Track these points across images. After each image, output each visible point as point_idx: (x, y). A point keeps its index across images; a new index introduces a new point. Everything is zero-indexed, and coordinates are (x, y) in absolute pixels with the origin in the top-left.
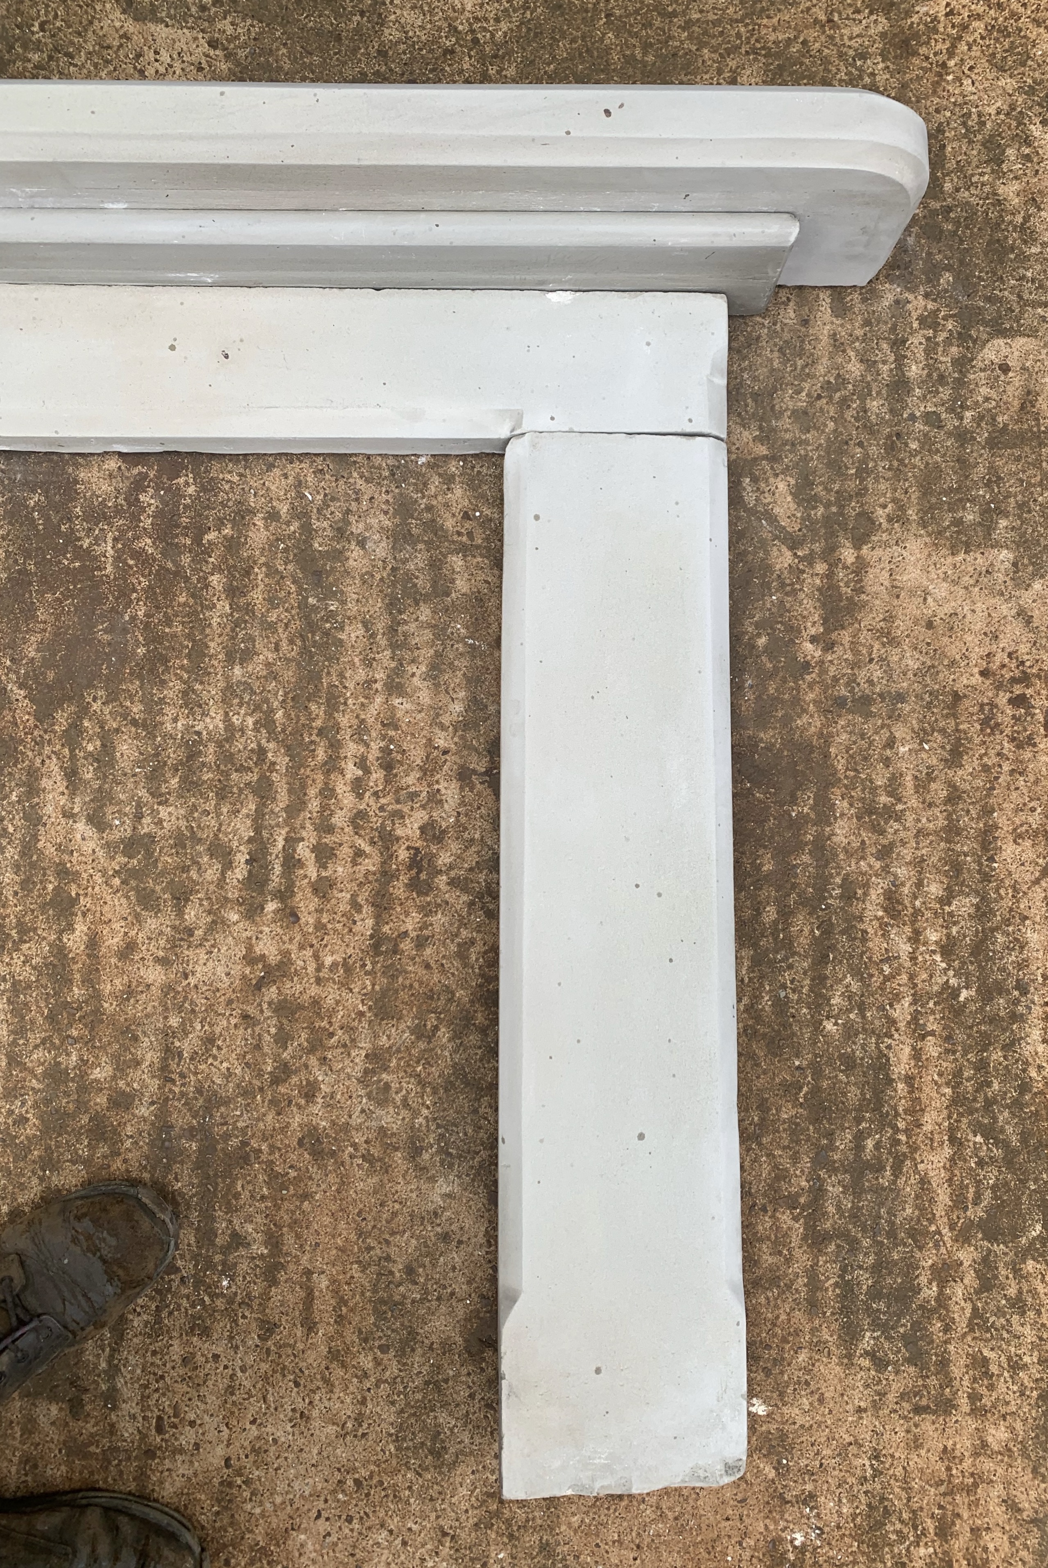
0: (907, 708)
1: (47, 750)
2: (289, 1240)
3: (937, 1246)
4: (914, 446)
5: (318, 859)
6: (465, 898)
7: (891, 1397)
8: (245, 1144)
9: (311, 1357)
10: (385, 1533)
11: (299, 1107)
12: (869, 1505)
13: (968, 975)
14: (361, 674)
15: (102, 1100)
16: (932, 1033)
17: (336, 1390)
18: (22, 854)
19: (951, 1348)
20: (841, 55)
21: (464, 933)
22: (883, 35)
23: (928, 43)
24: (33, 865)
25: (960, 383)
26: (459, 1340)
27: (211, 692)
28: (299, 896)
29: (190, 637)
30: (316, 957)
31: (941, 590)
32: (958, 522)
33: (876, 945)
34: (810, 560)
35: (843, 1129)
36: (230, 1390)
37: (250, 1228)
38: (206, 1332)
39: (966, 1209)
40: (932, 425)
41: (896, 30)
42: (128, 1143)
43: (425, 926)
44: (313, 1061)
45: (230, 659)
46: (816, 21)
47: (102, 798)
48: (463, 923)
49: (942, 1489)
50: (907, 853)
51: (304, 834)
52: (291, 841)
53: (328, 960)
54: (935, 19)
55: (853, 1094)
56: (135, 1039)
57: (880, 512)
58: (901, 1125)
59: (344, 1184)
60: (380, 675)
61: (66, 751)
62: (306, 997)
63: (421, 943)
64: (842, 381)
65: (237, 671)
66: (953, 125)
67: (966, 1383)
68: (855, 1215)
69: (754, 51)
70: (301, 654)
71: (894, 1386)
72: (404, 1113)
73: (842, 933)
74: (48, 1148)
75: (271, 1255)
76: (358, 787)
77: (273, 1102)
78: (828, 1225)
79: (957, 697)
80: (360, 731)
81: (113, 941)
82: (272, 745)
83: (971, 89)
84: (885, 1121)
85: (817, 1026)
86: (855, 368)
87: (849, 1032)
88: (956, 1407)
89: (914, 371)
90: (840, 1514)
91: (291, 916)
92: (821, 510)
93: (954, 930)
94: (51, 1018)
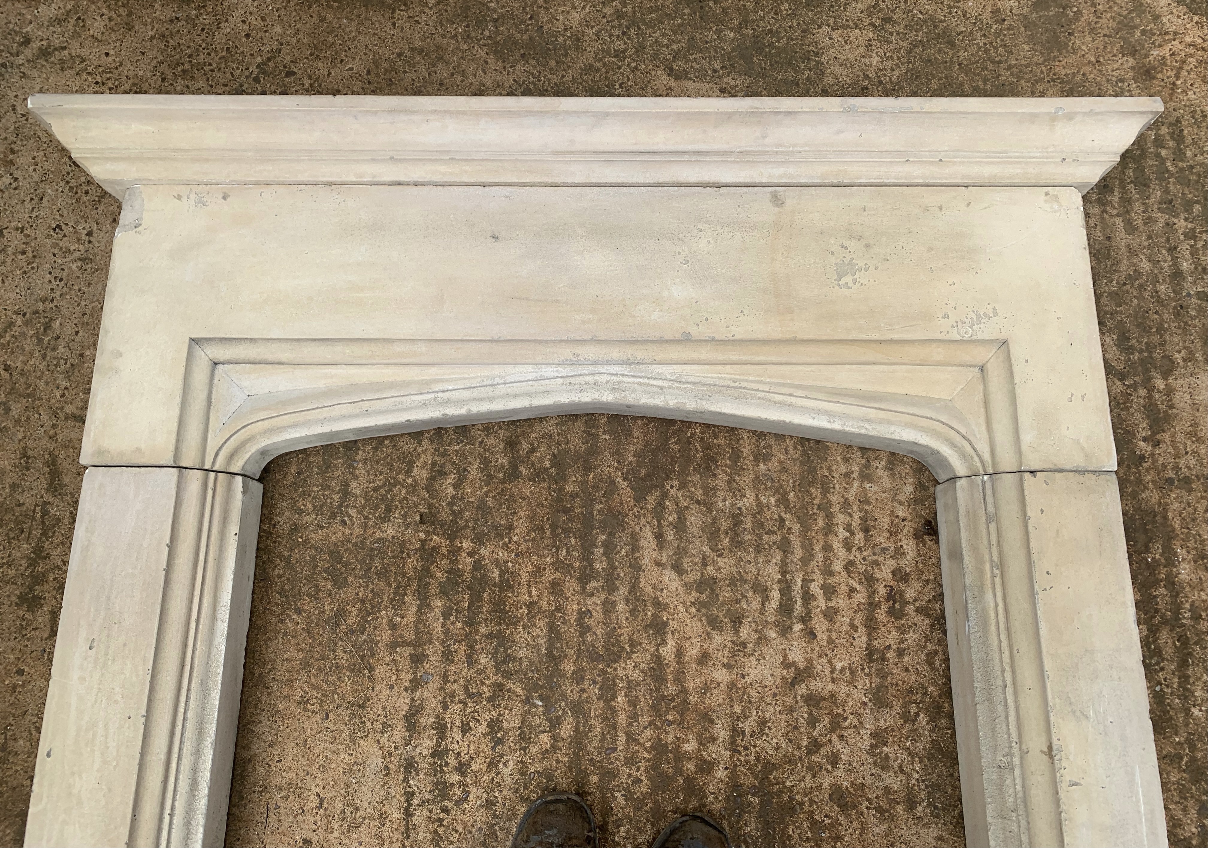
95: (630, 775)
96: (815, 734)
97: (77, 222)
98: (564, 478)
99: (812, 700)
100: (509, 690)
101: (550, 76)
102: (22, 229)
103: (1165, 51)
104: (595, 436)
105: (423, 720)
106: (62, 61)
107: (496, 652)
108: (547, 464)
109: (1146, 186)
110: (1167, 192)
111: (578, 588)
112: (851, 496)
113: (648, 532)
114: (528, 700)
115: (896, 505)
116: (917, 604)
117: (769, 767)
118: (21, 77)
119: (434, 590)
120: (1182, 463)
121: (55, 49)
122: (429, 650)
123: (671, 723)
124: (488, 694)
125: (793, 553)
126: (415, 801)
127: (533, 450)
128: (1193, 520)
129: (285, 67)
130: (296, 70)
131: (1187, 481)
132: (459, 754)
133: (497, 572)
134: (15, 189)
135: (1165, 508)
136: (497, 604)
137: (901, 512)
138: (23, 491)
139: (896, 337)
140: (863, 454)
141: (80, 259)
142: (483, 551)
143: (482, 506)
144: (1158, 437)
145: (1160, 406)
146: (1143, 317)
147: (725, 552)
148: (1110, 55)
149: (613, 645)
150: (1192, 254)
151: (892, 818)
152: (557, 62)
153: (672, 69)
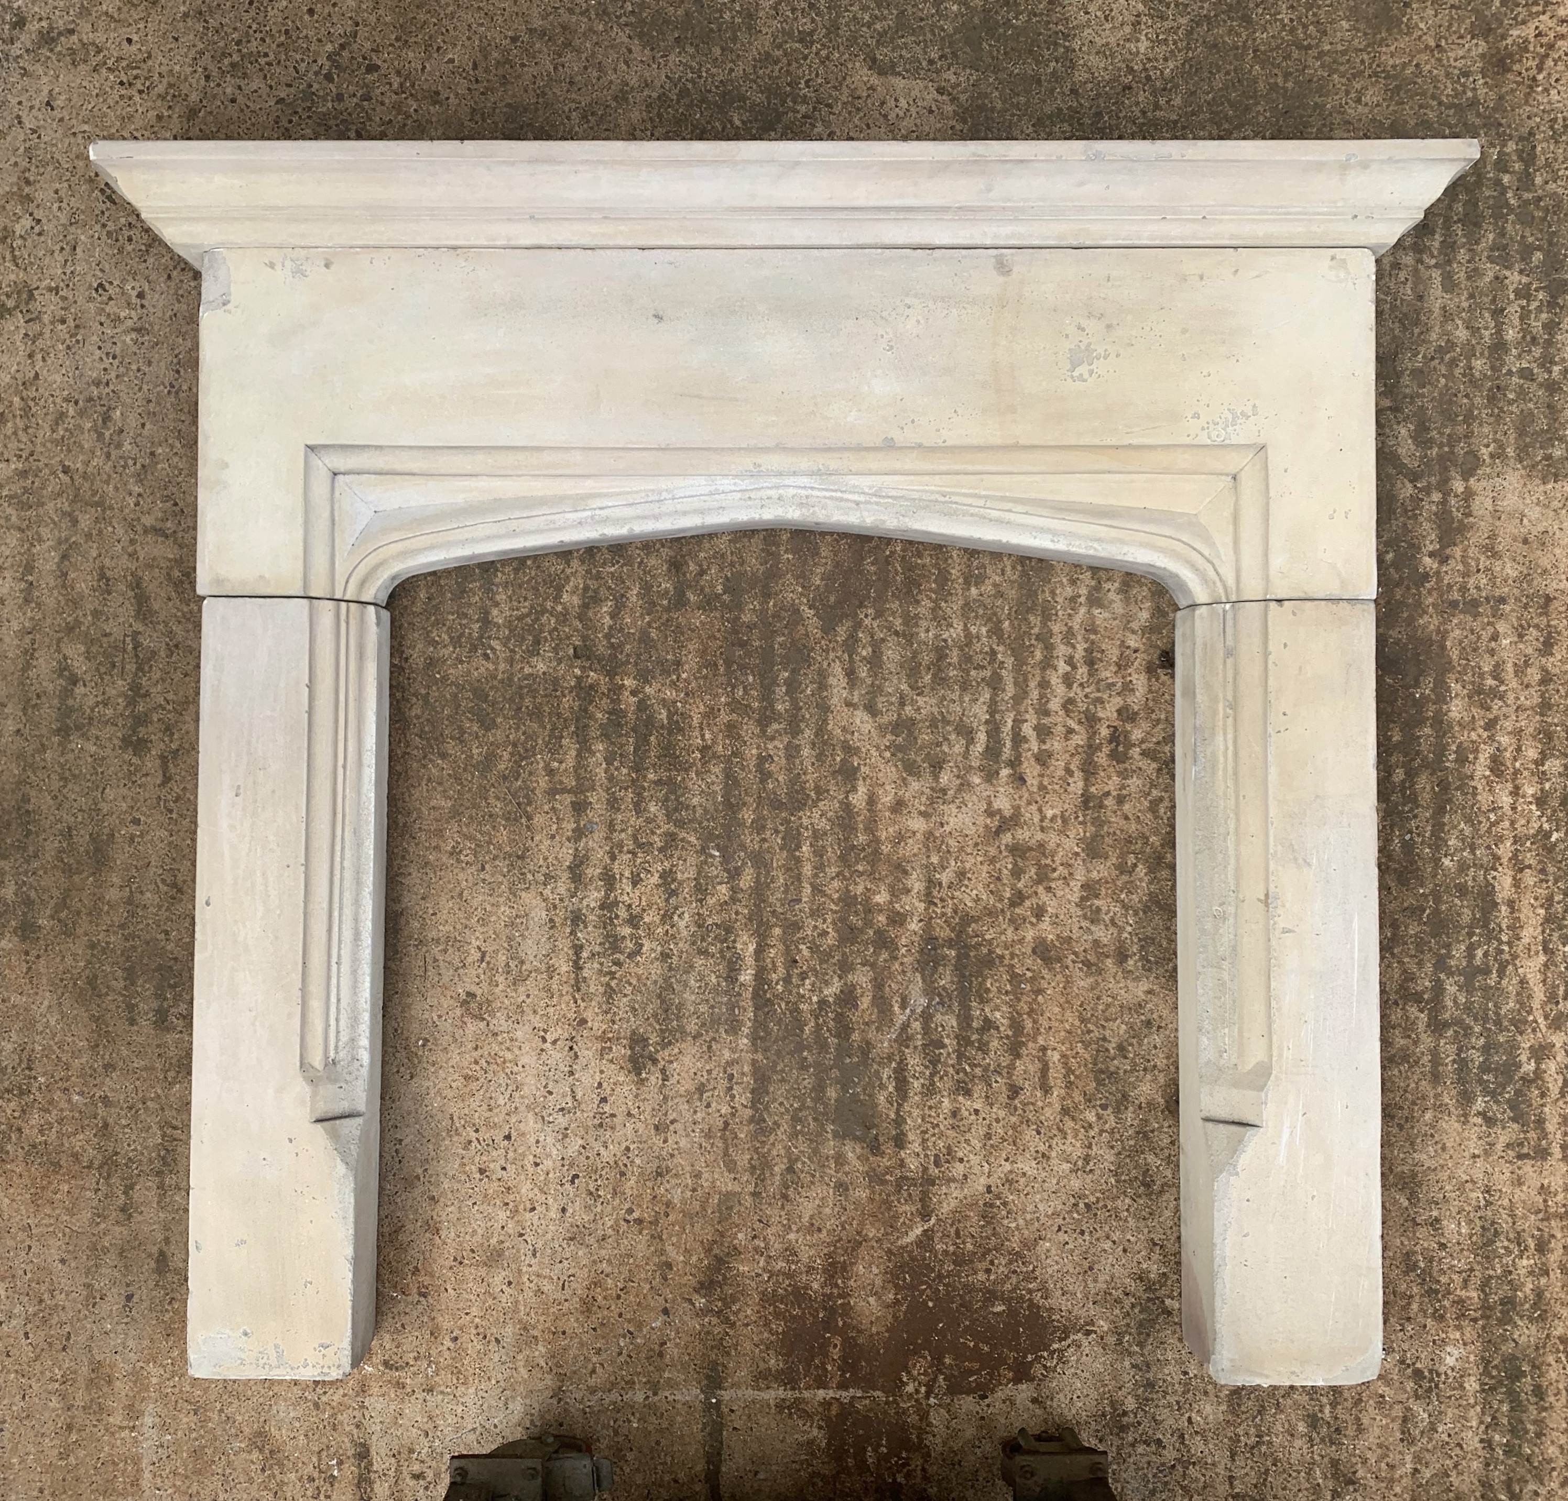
0: (1507, 608)
1: (832, 655)
2: (1028, 1024)
3: (1534, 1030)
4: (1511, 396)
5: (1038, 735)
6: (1154, 765)
7: (1499, 1147)
8: (991, 952)
9: (1048, 1112)
10: (1110, 1243)
11: (1032, 924)
12: (1483, 1227)
13: (1558, 820)
14: (1069, 591)
15: (882, 918)
16: (1529, 867)
17: (1069, 1137)
18: (816, 735)
19: (1546, 1109)
20: (1448, 75)
21: (1155, 793)
22: (1483, 56)
23: (1520, 61)
24: (825, 743)
25: (1549, 343)
26: (1162, 1101)
27: (953, 607)
28: (1025, 765)
29: (936, 566)
30: (1040, 810)
31: (1534, 513)
32: (1548, 457)
33: (1484, 798)
34: (1427, 490)
35: (1459, 942)
36: (988, 1136)
37: (998, 1015)
38: (968, 1093)
39: (1557, 1003)
40: (1525, 378)
41: (1494, 51)
42: (903, 950)
43: (1123, 787)
44: (1040, 889)
45: (967, 582)
46: (1427, 47)
47: (875, 691)
48: (1153, 785)
49: (1541, 1216)
50: (1508, 725)
51: (1028, 717)
52: (1018, 722)
53: (1049, 813)
54: (1526, 41)
55: (1467, 916)
56: (906, 872)
57: (1484, 450)
58: (1505, 938)
59: (1068, 982)
60: (1083, 591)
61: (846, 656)
62: (1033, 841)
63: (1120, 800)
64: (1451, 345)
65: (974, 591)
66: (1542, 128)
67: (1559, 1136)
68: (1468, 1008)
69: (1376, 74)
70: (1021, 577)
71: (1502, 1139)
72: (1112, 930)
73: (1457, 789)
74: (844, 954)
75: (1015, 1035)
76: (1068, 680)
77: (1012, 921)
78: (1447, 1016)
79: (1548, 599)
80: (1069, 636)
81: (886, 799)
82: (1001, 648)
83: (1557, 98)
84: (1491, 935)
85: (1437, 862)
86: (1462, 334)
87: (1463, 867)
88: (1550, 1154)
89: (1511, 334)
90: (1460, 1234)
91: (1021, 780)
92: (1435, 450)
93: (1547, 786)
94: (843, 858)
95: (816, 927)
96: (1020, 885)
97: (124, 281)
98: (738, 606)
99: (1018, 850)
100: (683, 840)
101: (714, 70)
102: (57, 289)
103: (1529, 31)
104: (776, 556)
105: (589, 871)
106: (72, 52)
107: (667, 800)
108: (719, 589)
109: (1478, 225)
110: (1502, 234)
111: (757, 731)
112: (1076, 623)
113: (837, 668)
114: (703, 850)
115: (1128, 634)
116: (1144, 746)
117: (967, 919)
118: (23, 75)
119: (594, 732)
120: (1471, 582)
121: (60, 34)
122: (593, 798)
123: (861, 874)
124: (659, 844)
125: (1004, 690)
126: (585, 954)
127: (702, 573)
128: (1475, 650)
129: (365, 58)
130: (379, 63)
131: (1475, 603)
132: (630, 906)
133: (664, 714)
134: (40, 234)
135: (1444, 635)
136: (666, 748)
137: (1133, 642)
138: (108, 619)
139: (1135, 441)
140: (1094, 574)
141: (134, 330)
142: (647, 689)
143: (644, 638)
144: (1448, 551)
145: (1455, 513)
146: (1450, 402)
147: (926, 690)
148: (1454, 37)
149: (797, 792)
150: (1521, 318)
151: (1100, 972)
152: (723, 49)
153: (874, 60)
